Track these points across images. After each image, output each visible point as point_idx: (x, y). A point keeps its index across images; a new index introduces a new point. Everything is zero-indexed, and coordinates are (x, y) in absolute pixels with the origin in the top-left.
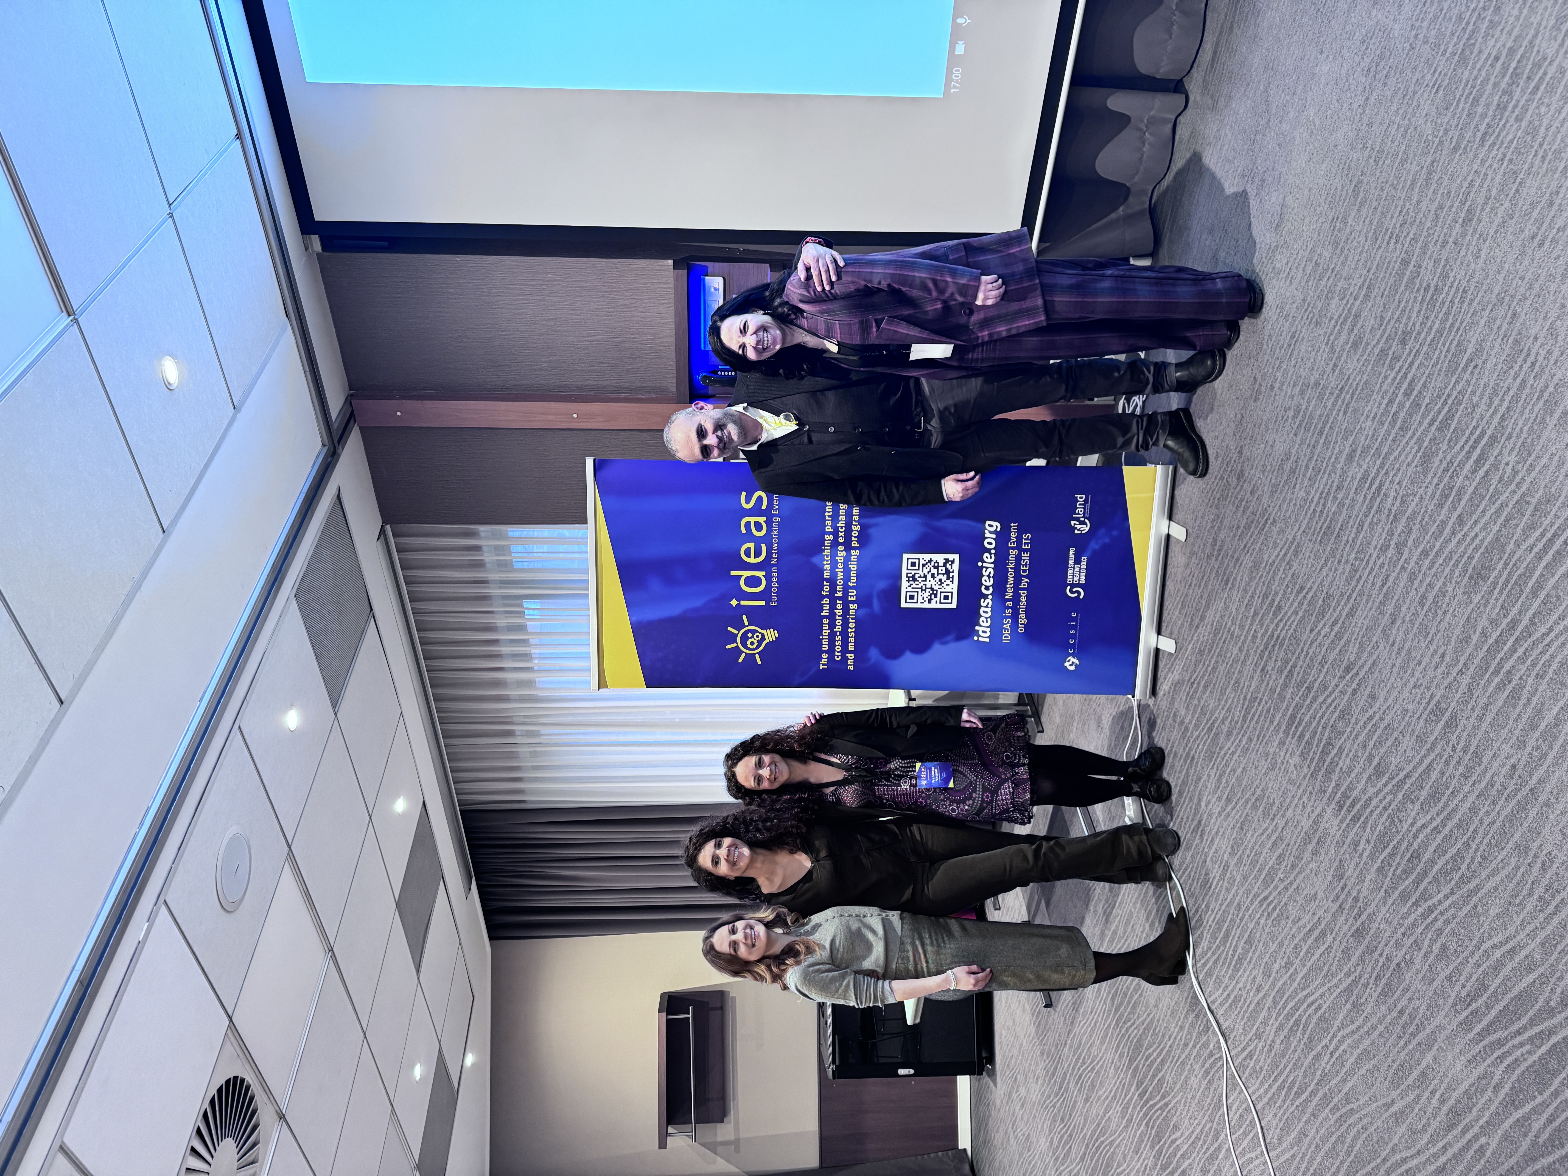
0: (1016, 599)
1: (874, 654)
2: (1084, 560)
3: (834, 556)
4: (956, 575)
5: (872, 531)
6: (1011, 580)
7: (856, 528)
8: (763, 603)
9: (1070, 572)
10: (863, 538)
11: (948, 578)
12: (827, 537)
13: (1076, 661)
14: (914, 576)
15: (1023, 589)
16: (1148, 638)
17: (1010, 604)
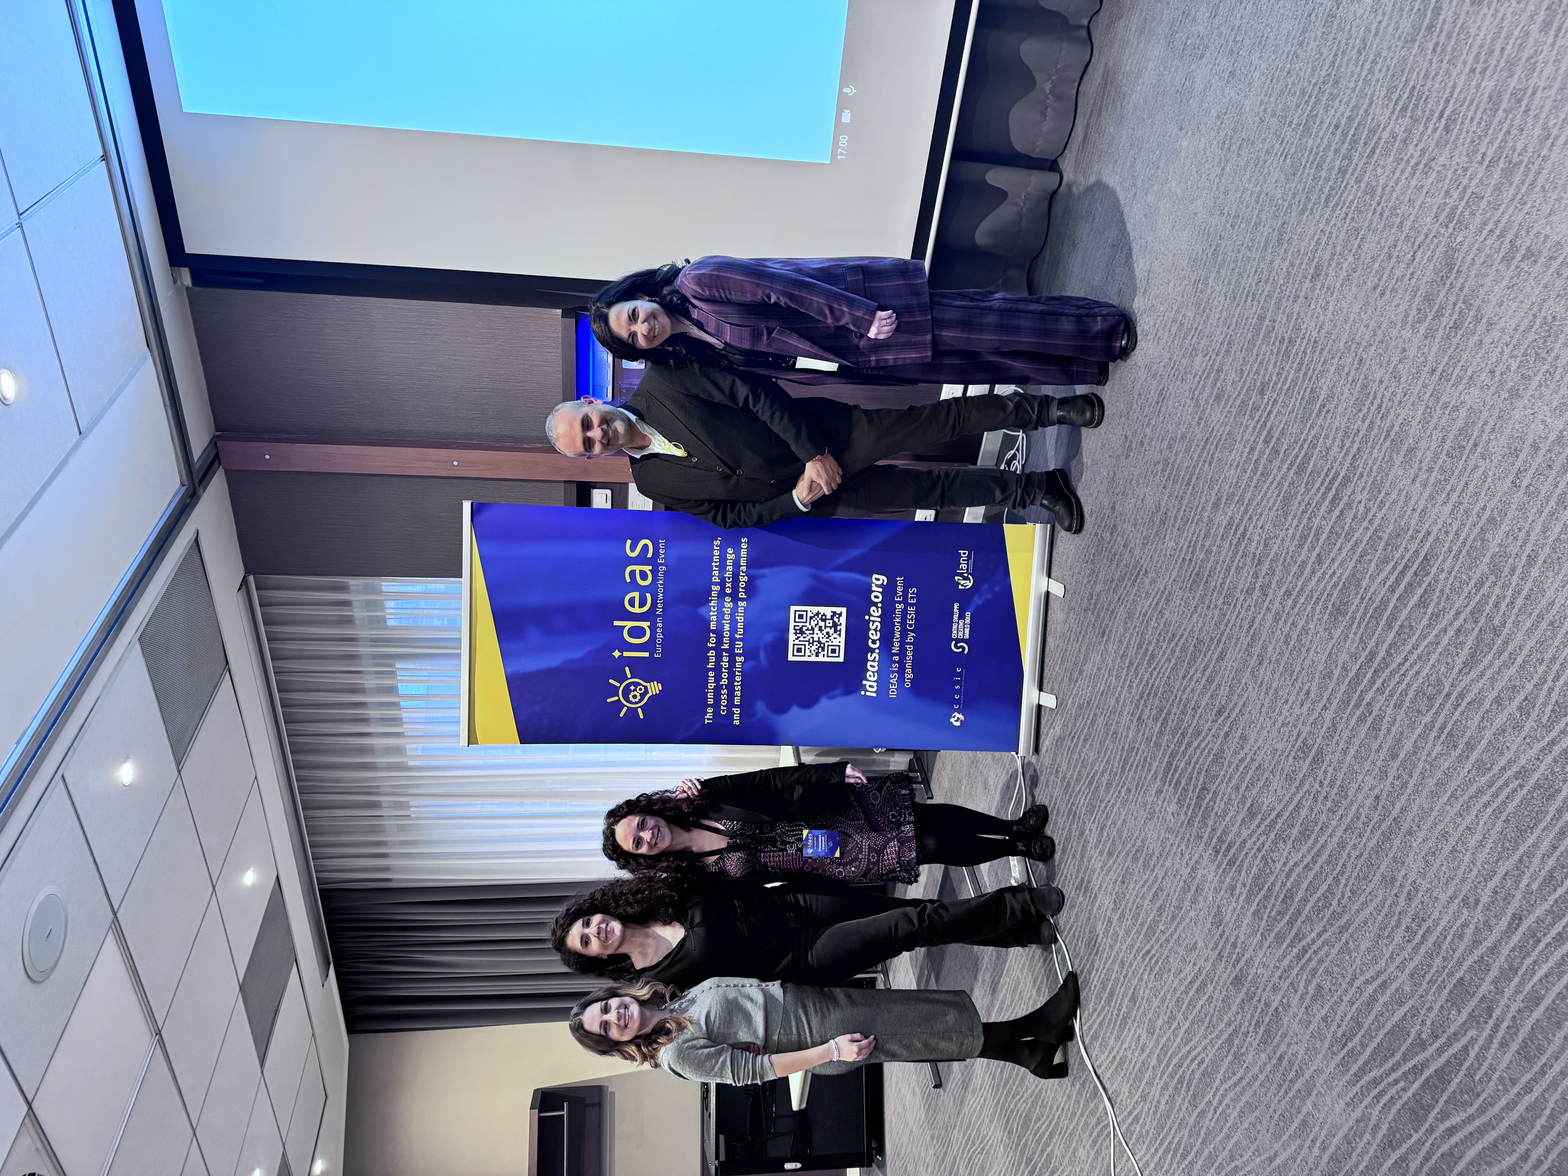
0: (902, 653)
1: (760, 708)
2: (968, 615)
3: (720, 607)
4: (843, 628)
5: (760, 582)
6: (897, 634)
7: (743, 579)
8: (646, 654)
9: (955, 627)
10: (751, 588)
11: (835, 631)
12: (714, 588)
13: (962, 717)
14: (801, 629)
15: (909, 644)
16: (1030, 695)
17: (896, 658)
